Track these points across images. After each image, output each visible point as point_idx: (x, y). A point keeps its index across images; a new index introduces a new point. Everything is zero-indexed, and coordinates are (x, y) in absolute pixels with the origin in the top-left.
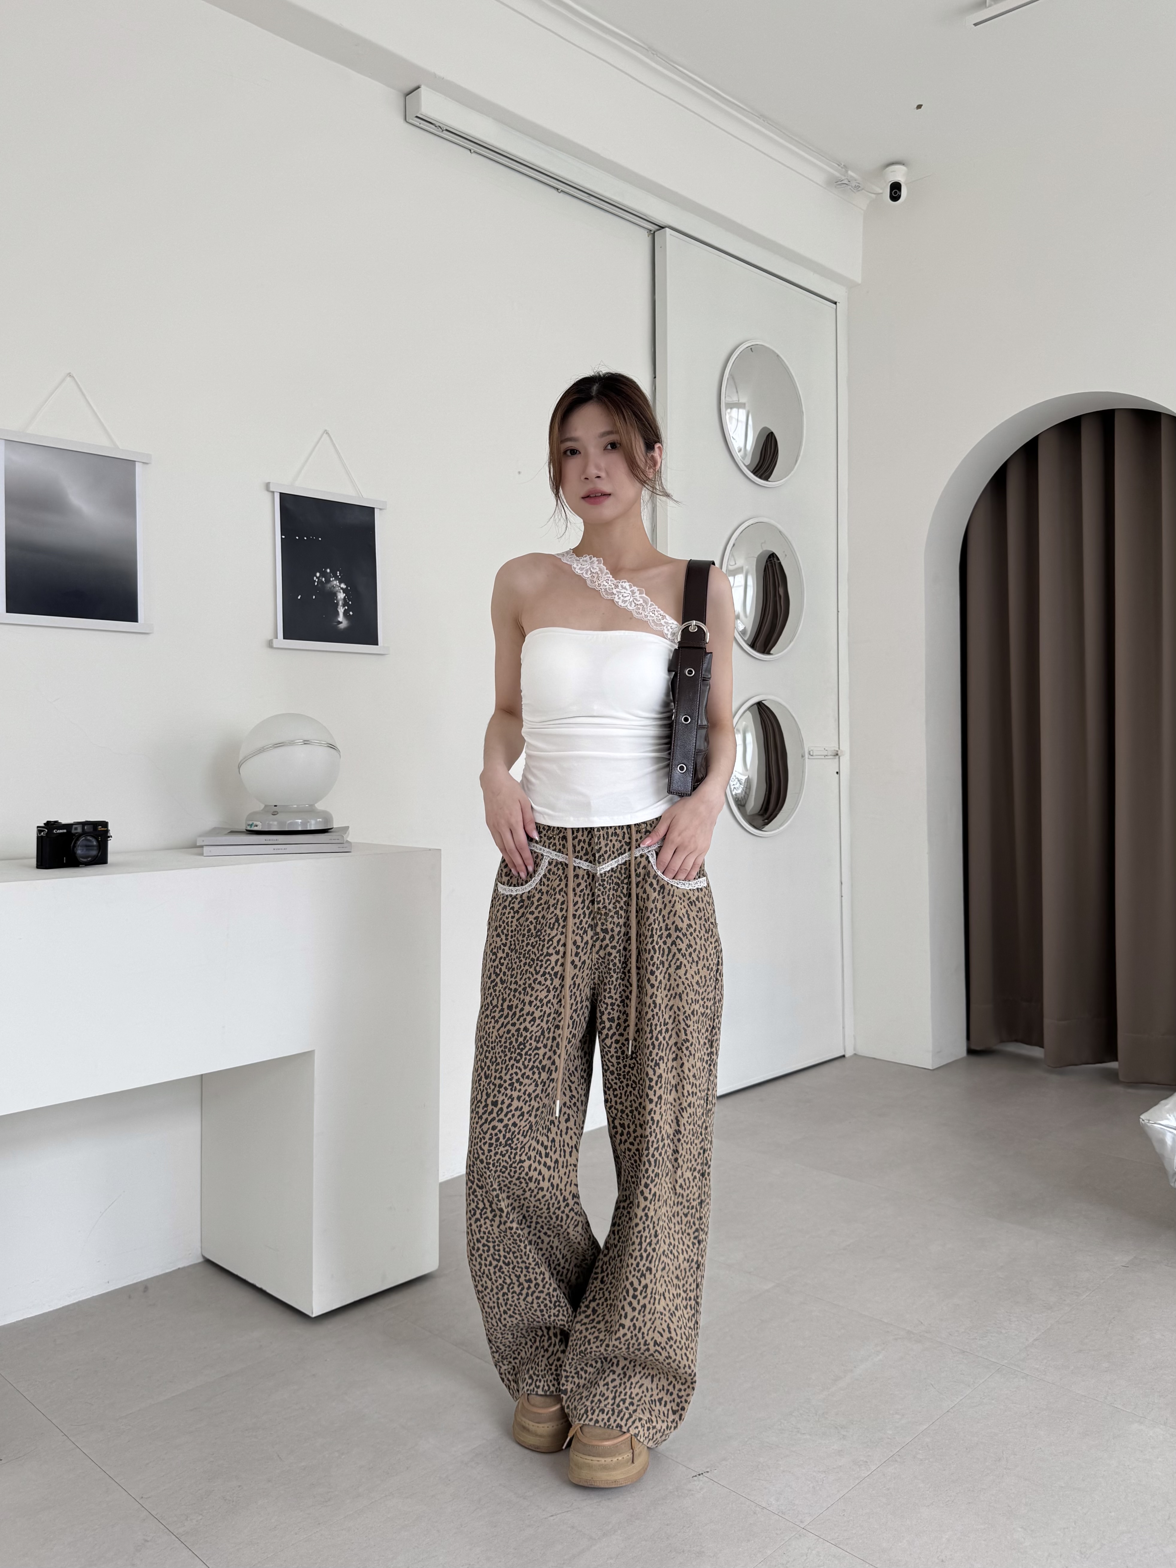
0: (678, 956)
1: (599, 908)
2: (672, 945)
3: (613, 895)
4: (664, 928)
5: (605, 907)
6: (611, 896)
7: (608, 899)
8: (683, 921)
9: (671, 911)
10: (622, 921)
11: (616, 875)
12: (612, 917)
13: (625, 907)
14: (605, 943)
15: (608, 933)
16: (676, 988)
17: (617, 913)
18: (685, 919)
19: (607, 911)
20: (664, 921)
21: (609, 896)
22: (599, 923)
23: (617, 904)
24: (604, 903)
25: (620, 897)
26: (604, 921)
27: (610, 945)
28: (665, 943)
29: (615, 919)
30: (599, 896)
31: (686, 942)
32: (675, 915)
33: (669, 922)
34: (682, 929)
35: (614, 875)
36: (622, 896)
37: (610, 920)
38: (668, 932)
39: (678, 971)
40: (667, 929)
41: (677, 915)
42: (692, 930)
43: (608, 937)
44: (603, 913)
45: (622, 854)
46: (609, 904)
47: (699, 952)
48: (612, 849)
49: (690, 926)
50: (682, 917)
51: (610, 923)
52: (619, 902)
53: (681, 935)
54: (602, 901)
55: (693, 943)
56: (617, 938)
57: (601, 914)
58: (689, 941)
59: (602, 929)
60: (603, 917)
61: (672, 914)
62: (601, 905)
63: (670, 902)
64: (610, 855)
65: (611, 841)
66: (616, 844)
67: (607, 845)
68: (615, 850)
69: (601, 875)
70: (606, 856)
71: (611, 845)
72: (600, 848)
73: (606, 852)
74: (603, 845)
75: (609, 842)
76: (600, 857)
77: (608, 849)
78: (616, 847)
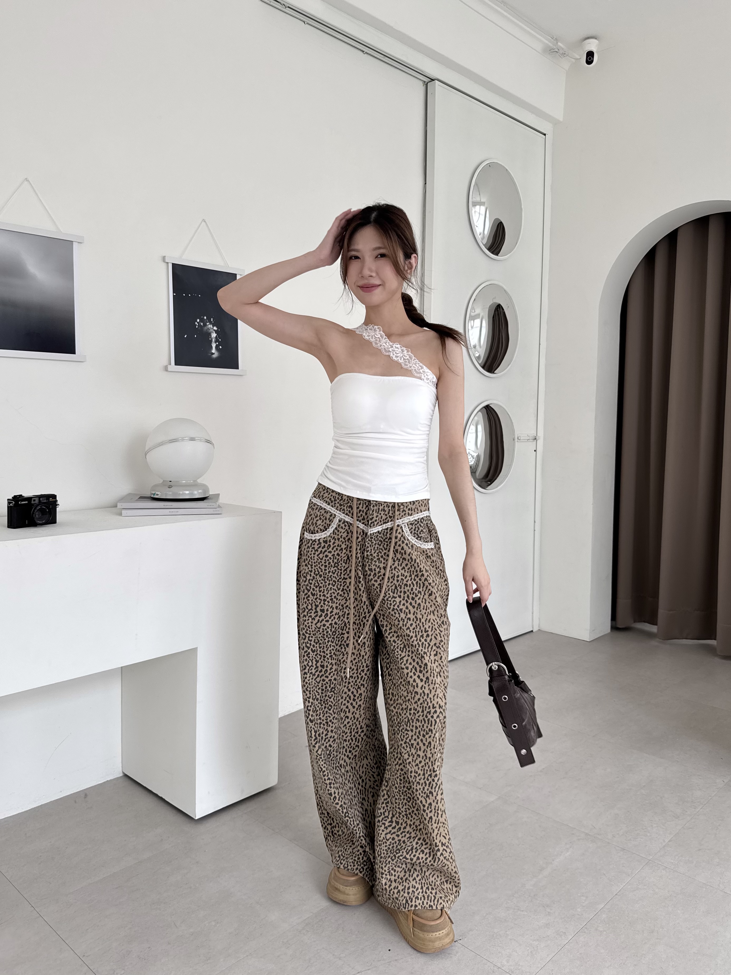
1: (367, 555)
5: (371, 555)
6: (376, 548)
7: (374, 550)
11: (381, 535)
13: (384, 557)
15: (372, 571)
17: (379, 559)
19: (373, 558)
21: (374, 548)
22: (367, 565)
23: (379, 553)
24: (371, 552)
25: (382, 549)
26: (370, 564)
27: (374, 579)
30: (368, 547)
35: (379, 535)
37: (374, 563)
43: (372, 574)
44: (370, 558)
45: (386, 523)
46: (374, 553)
51: (374, 565)
52: (381, 553)
59: (369, 569)
60: (370, 561)
62: (369, 553)
64: (378, 523)
65: (380, 514)
66: (383, 516)
67: (377, 516)
68: (382, 520)
69: (371, 534)
70: (376, 523)
71: (380, 516)
72: (373, 518)
73: (376, 521)
74: (375, 516)
75: (379, 514)
76: (371, 523)
77: (377, 519)
78: (383, 518)
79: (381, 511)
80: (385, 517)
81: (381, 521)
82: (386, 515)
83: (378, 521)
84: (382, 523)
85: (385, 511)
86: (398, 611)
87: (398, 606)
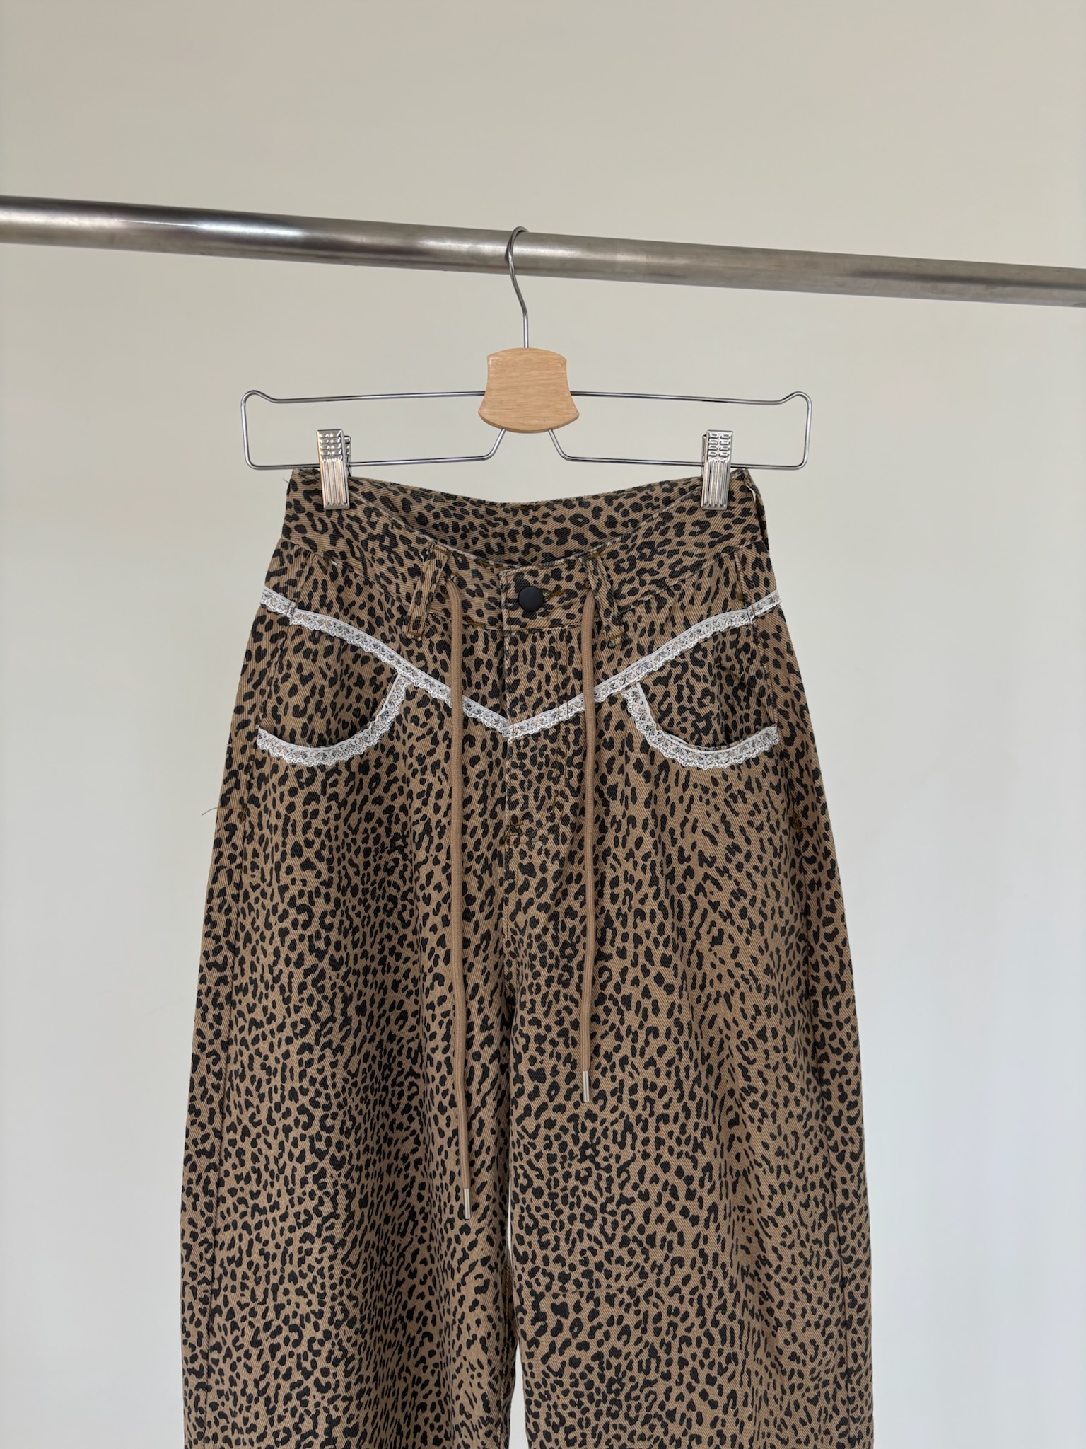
0: (712, 916)
1: (514, 819)
2: (697, 893)
3: (548, 789)
4: (675, 857)
5: (528, 816)
6: (542, 792)
7: (536, 798)
8: (714, 842)
9: (686, 820)
10: (564, 849)
11: (554, 746)
12: (544, 839)
13: (572, 818)
14: (525, 897)
15: (533, 874)
16: (716, 982)
17: (554, 829)
18: (722, 837)
19: (533, 826)
20: (674, 842)
21: (537, 791)
22: (516, 852)
23: (556, 810)
24: (526, 806)
25: (562, 794)
26: (525, 848)
27: (537, 902)
28: (681, 889)
29: (550, 845)
30: (513, 790)
31: (729, 886)
32: (694, 829)
33: (685, 843)
34: (714, 859)
35: (550, 746)
36: (567, 792)
37: (538, 844)
38: (685, 865)
39: (716, 948)
40: (682, 859)
41: (699, 830)
42: (739, 858)
43: (534, 882)
44: (524, 828)
45: (567, 698)
46: (539, 808)
47: (763, 902)
48: (544, 686)
49: (734, 849)
50: (713, 832)
51: (540, 852)
52: (561, 807)
53: (713, 872)
54: (521, 802)
55: (746, 885)
56: (551, 886)
57: (520, 832)
58: (737, 883)
59: (521, 866)
60: (524, 839)
61: (689, 826)
62: (517, 812)
63: (681, 800)
64: (540, 701)
65: (541, 667)
66: (552, 673)
67: (531, 676)
68: (551, 688)
69: (517, 742)
70: (530, 701)
71: (540, 676)
72: (517, 682)
73: (529, 692)
74: (522, 675)
75: (536, 669)
76: (515, 702)
77: (534, 685)
78: (553, 682)
79: (543, 656)
80: (561, 678)
81: (548, 695)
82: (563, 669)
83: (536, 695)
84: (554, 697)
85: (558, 656)
86: (616, 1003)
87: (618, 988)
